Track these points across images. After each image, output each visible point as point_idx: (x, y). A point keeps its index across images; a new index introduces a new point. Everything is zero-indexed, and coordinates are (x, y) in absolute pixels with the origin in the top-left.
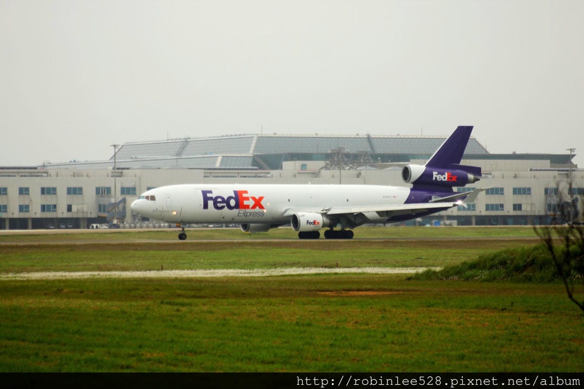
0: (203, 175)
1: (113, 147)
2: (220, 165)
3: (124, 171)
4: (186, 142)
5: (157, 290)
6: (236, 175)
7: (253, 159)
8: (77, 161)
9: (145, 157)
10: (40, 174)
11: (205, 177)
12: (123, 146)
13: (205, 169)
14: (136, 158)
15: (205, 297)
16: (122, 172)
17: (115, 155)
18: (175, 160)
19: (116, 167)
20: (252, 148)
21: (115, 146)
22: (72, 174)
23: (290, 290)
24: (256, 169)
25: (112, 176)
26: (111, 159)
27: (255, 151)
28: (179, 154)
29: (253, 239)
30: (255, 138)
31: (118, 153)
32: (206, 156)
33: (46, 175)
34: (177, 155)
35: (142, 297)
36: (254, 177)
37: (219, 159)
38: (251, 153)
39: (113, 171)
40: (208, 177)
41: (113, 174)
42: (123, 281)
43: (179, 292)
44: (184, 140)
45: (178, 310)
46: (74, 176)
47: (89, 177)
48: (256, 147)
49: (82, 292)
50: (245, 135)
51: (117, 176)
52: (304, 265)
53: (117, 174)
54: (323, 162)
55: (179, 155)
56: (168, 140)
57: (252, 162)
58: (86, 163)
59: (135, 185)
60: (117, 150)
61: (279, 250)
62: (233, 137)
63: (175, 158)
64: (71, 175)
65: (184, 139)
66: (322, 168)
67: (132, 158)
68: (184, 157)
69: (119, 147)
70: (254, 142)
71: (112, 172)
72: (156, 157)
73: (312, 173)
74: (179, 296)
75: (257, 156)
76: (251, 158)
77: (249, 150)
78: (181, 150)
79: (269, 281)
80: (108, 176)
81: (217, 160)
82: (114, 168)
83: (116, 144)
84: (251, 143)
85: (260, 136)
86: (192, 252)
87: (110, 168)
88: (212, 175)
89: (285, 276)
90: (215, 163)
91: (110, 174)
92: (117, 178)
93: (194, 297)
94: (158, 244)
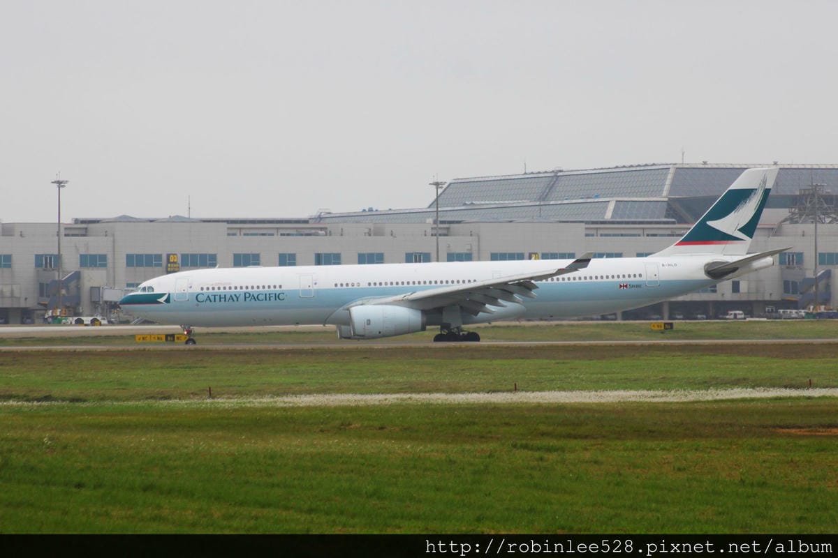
0: (584, 232)
1: (434, 187)
2: (612, 217)
3: (452, 226)
4: (555, 178)
5: (507, 424)
6: (640, 232)
7: (669, 205)
8: (374, 209)
9: (487, 202)
10: (313, 231)
11: (587, 235)
12: (450, 184)
13: (587, 223)
14: (472, 204)
15: (586, 437)
16: (448, 229)
17: (437, 200)
18: (537, 208)
19: (439, 219)
20: (666, 187)
21: (437, 184)
22: (367, 231)
23: (731, 425)
24: (673, 223)
25: (432, 235)
26: (430, 207)
27: (670, 192)
28: (543, 197)
29: (668, 339)
30: (672, 171)
31: (443, 195)
32: (589, 200)
33: (323, 232)
34: (539, 200)
35: (482, 437)
36: (669, 235)
37: (611, 206)
38: (664, 195)
39: (435, 226)
40: (593, 235)
41: (434, 232)
42: (451, 409)
43: (542, 428)
44: (552, 174)
45: (541, 459)
46: (370, 235)
47: (395, 237)
48: (672, 185)
49: (382, 428)
50: (654, 165)
51: (440, 235)
52: (755, 384)
53: (440, 232)
54: (787, 210)
55: (544, 200)
56: (525, 174)
57: (667, 210)
58: (390, 212)
59: (471, 250)
60: (440, 191)
61: (713, 358)
62: (634, 169)
63: (538, 203)
64: (365, 233)
65: (553, 172)
66: (785, 220)
67: (465, 204)
68: (552, 203)
69: (445, 186)
70: (670, 177)
71: (432, 228)
72: (506, 202)
73: (769, 229)
74: (543, 434)
75: (674, 200)
76: (665, 205)
77: (662, 191)
78: (547, 191)
79: (695, 410)
80: (425, 235)
81: (607, 207)
82: (435, 222)
83: (439, 181)
84: (665, 179)
85: (681, 166)
86: (566, 361)
87: (430, 220)
88: (600, 232)
89: (722, 401)
90: (605, 213)
91: (429, 231)
92: (440, 238)
93: (569, 436)
94: (508, 348)
